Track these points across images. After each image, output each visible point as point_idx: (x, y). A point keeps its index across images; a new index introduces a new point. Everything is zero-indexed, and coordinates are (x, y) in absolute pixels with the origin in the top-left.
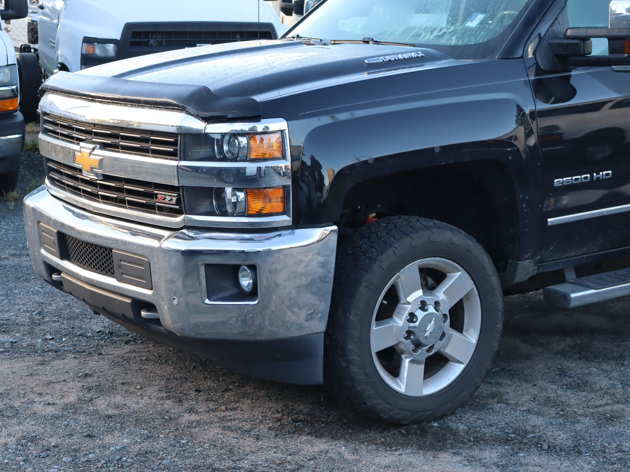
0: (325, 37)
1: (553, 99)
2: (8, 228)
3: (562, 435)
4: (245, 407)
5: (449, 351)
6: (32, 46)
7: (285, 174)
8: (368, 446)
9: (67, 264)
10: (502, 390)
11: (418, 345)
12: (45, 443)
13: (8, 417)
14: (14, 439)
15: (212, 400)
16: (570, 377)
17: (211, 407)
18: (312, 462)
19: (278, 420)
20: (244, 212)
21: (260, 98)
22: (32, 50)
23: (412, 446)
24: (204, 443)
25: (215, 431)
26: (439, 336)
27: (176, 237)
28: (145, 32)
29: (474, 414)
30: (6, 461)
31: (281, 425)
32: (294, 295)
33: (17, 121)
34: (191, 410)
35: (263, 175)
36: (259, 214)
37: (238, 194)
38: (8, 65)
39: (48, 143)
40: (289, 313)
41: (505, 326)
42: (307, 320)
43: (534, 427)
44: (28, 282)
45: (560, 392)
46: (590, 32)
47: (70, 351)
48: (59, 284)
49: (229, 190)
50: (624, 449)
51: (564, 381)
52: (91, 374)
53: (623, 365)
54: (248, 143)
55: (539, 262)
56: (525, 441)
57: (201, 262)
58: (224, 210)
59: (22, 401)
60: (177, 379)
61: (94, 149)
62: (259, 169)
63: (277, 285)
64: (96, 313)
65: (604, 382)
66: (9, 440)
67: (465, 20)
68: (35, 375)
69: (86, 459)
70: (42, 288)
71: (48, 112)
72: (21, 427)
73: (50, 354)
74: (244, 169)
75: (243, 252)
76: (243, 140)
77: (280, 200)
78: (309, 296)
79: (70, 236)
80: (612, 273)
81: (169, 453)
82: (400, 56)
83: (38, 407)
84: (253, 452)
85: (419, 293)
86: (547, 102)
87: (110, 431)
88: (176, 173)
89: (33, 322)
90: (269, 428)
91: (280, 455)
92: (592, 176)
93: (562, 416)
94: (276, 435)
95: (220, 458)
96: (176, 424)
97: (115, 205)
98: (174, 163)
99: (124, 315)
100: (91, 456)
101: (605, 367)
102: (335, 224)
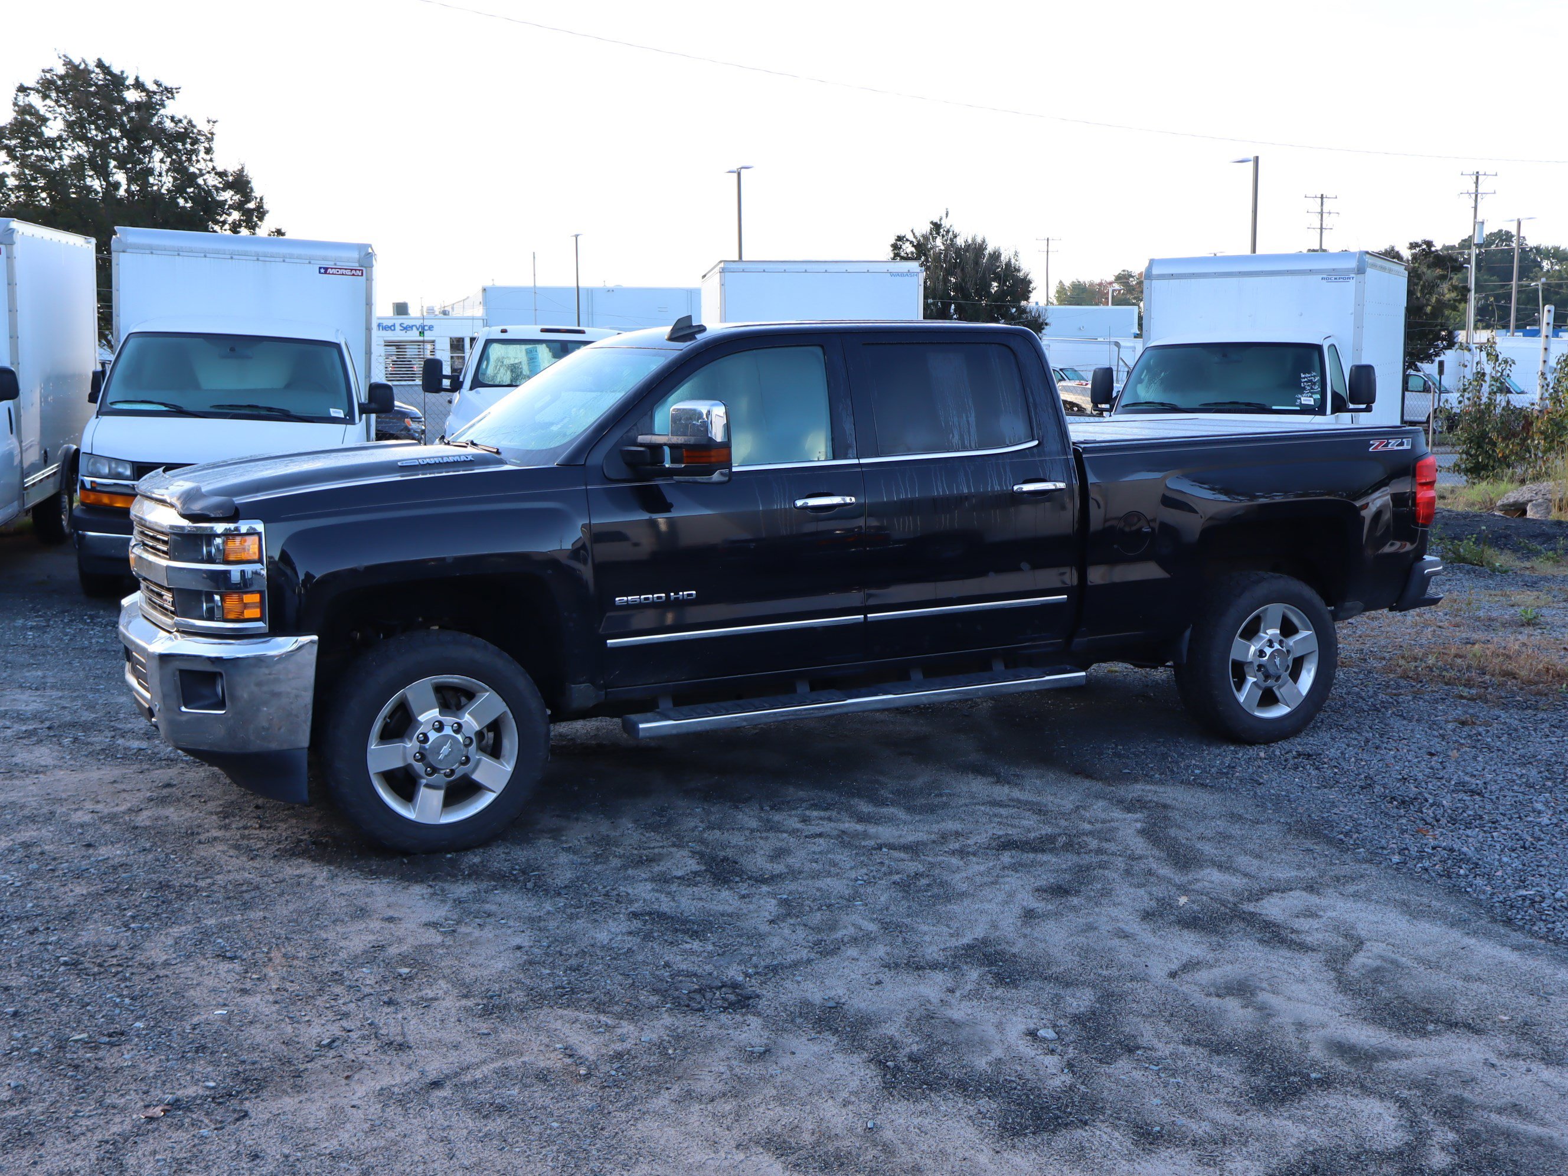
5: (477, 778)
7: (262, 579)
11: (433, 769)
15: (259, 817)
20: (222, 617)
26: (462, 759)
34: (225, 827)
35: (244, 577)
36: (237, 620)
46: (654, 440)
52: (174, 785)
54: (224, 544)
55: (602, 687)
56: (521, 878)
57: (177, 667)
58: (214, 614)
62: (242, 572)
68: (118, 782)
73: (163, 762)
74: (229, 572)
76: (220, 542)
77: (258, 605)
82: (444, 460)
85: (435, 712)
88: (165, 574)
98: (165, 563)
102: (313, 633)
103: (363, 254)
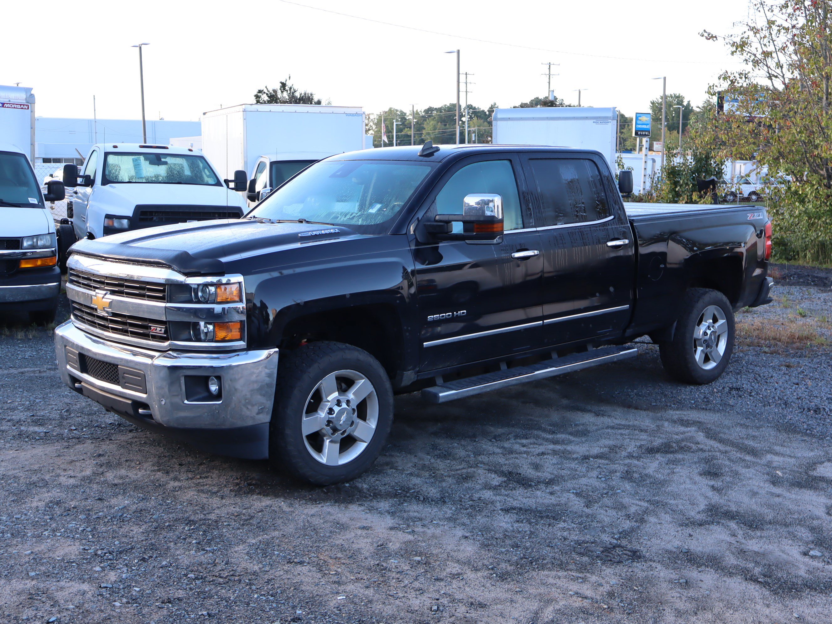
0: (273, 218)
1: (427, 262)
2: (47, 349)
3: (433, 490)
4: (214, 476)
5: (356, 434)
6: (69, 219)
7: (242, 312)
8: (300, 501)
9: (85, 376)
10: (393, 460)
11: (335, 430)
12: (66, 505)
13: (40, 487)
14: (43, 503)
15: (191, 471)
16: (440, 450)
17: (190, 476)
18: (260, 514)
19: (238, 484)
20: (213, 339)
21: (224, 260)
22: (70, 223)
23: (330, 500)
24: (184, 502)
25: (192, 494)
26: (350, 423)
27: (164, 357)
28: (150, 212)
29: (374, 477)
30: (37, 519)
31: (239, 488)
32: (248, 396)
33: (56, 273)
34: (176, 479)
35: (226, 312)
36: (223, 340)
37: (208, 326)
38: (49, 233)
39: (73, 290)
40: (245, 409)
41: (395, 415)
42: (258, 414)
43: (414, 485)
44: (60, 388)
45: (433, 461)
46: (451, 218)
47: (89, 438)
48: (80, 390)
49: (202, 324)
50: (474, 499)
51: (436, 453)
52: (103, 455)
53: (475, 441)
54: (216, 291)
55: (418, 372)
56: (408, 495)
57: (182, 374)
58: (199, 337)
59: (51, 475)
60: (166, 457)
61: (106, 294)
62: (224, 309)
63: (236, 390)
64: (107, 410)
65: (462, 453)
66: (40, 504)
67: (369, 208)
68: (61, 456)
69: (96, 516)
70: (70, 393)
71: (74, 268)
72: (50, 494)
73: (74, 440)
74: (213, 309)
75: (212, 367)
76: (212, 289)
77: (238, 330)
78: (259, 397)
79: (88, 356)
80: (467, 379)
81: (158, 510)
82: (323, 232)
83: (63, 480)
84: (218, 508)
85: (336, 394)
86: (423, 264)
87: (116, 495)
88: (164, 312)
89: (62, 417)
90: (231, 490)
91: (238, 509)
92: (453, 314)
93: (434, 477)
94: (236, 495)
95: (195, 512)
96: (164, 489)
97: (121, 334)
98: (163, 305)
99: (126, 412)
100: (101, 514)
101: (463, 442)
102: (277, 347)
103: (29, 94)
